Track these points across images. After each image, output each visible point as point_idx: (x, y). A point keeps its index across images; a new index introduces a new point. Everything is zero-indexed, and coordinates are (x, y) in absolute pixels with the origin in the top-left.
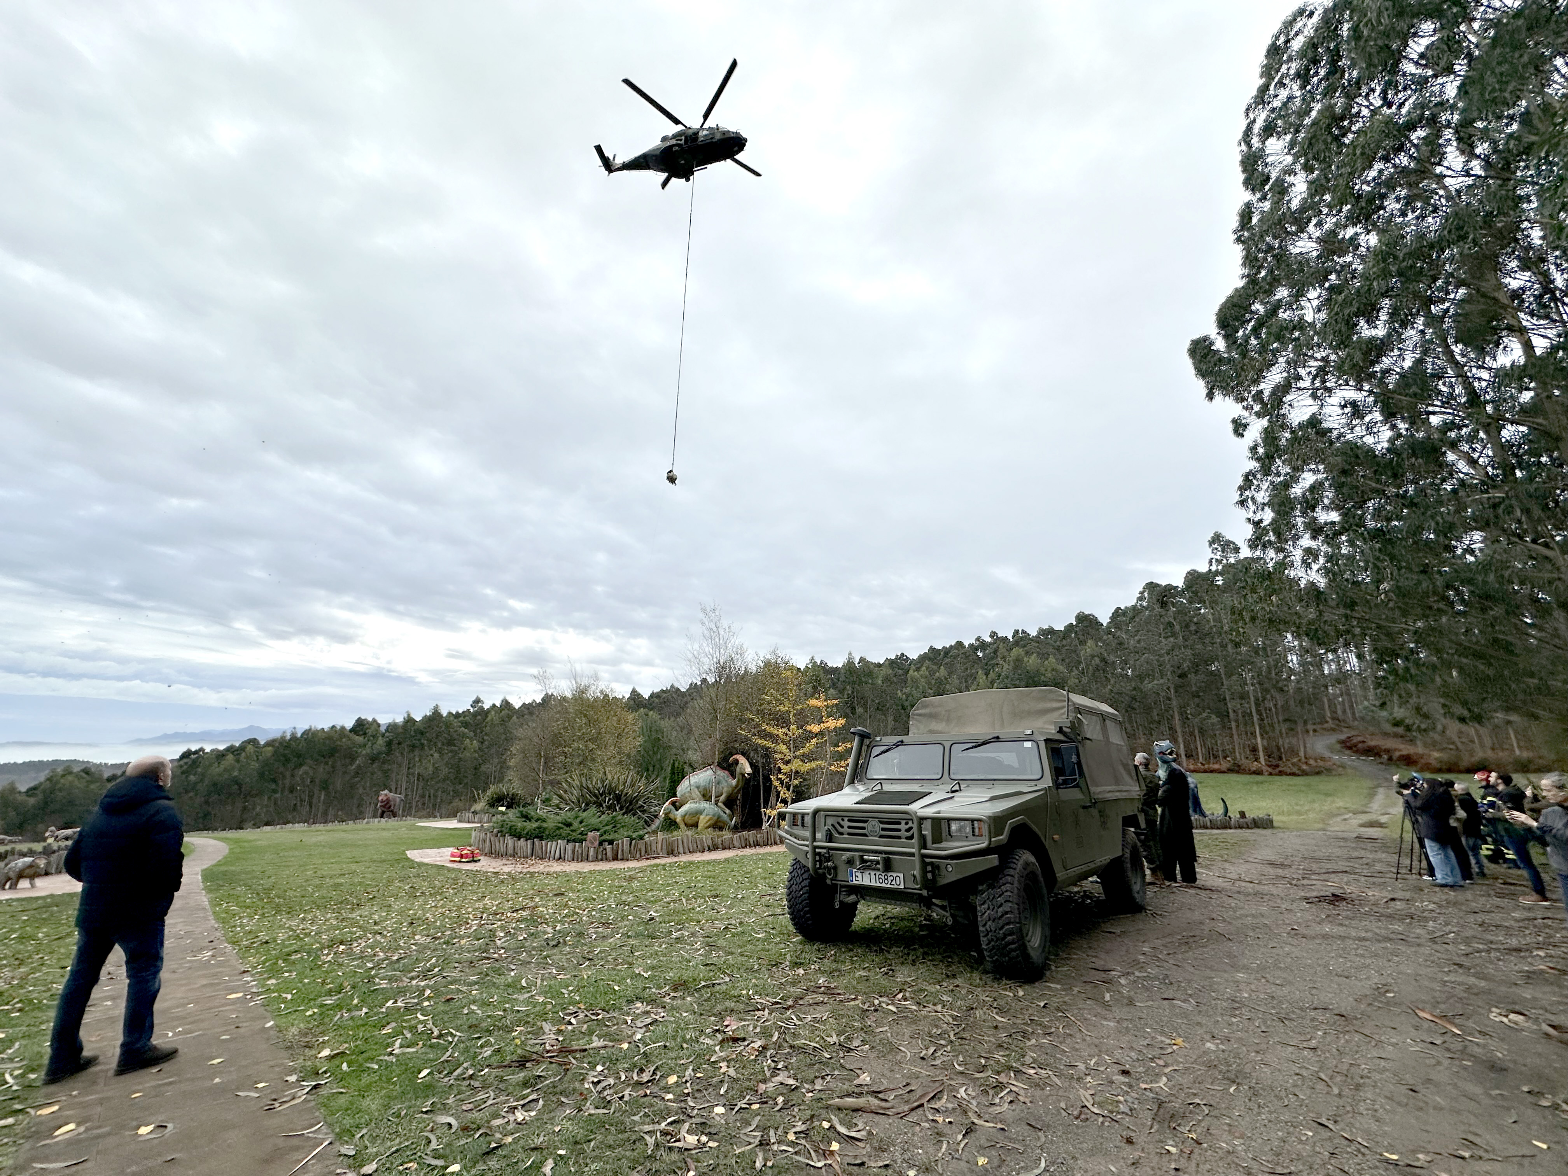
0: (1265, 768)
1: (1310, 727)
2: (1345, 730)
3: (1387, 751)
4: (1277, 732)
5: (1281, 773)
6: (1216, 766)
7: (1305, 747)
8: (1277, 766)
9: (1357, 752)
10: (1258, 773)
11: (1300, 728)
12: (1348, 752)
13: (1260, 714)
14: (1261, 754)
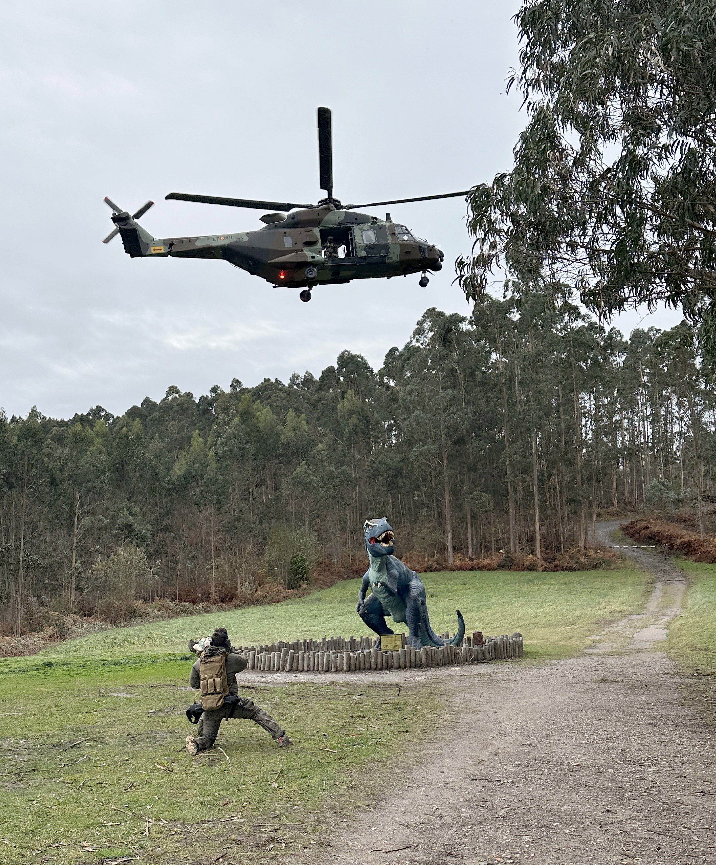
0: (540, 562)
1: (595, 510)
2: (629, 514)
3: (670, 538)
4: (559, 516)
5: (556, 568)
6: (486, 561)
7: (586, 534)
8: (554, 559)
9: (637, 540)
10: (532, 568)
11: (584, 511)
12: (630, 540)
13: (543, 495)
14: (538, 544)
